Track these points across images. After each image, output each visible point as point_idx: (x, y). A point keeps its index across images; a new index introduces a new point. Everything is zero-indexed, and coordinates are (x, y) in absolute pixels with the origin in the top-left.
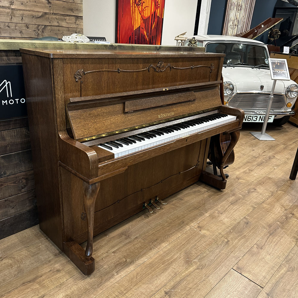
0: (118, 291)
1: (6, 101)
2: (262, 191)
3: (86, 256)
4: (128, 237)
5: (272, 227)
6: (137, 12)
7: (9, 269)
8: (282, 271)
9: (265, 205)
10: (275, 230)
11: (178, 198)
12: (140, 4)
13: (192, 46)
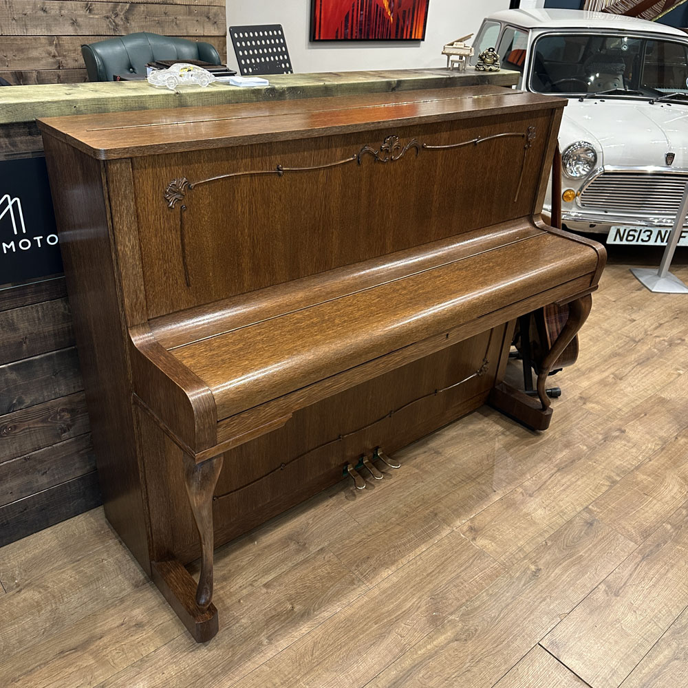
1: (12, 244)
2: (638, 436)
3: (198, 604)
4: (303, 547)
5: (650, 538)
7: (33, 614)
8: (661, 658)
9: (641, 477)
10: (658, 545)
11: (430, 449)
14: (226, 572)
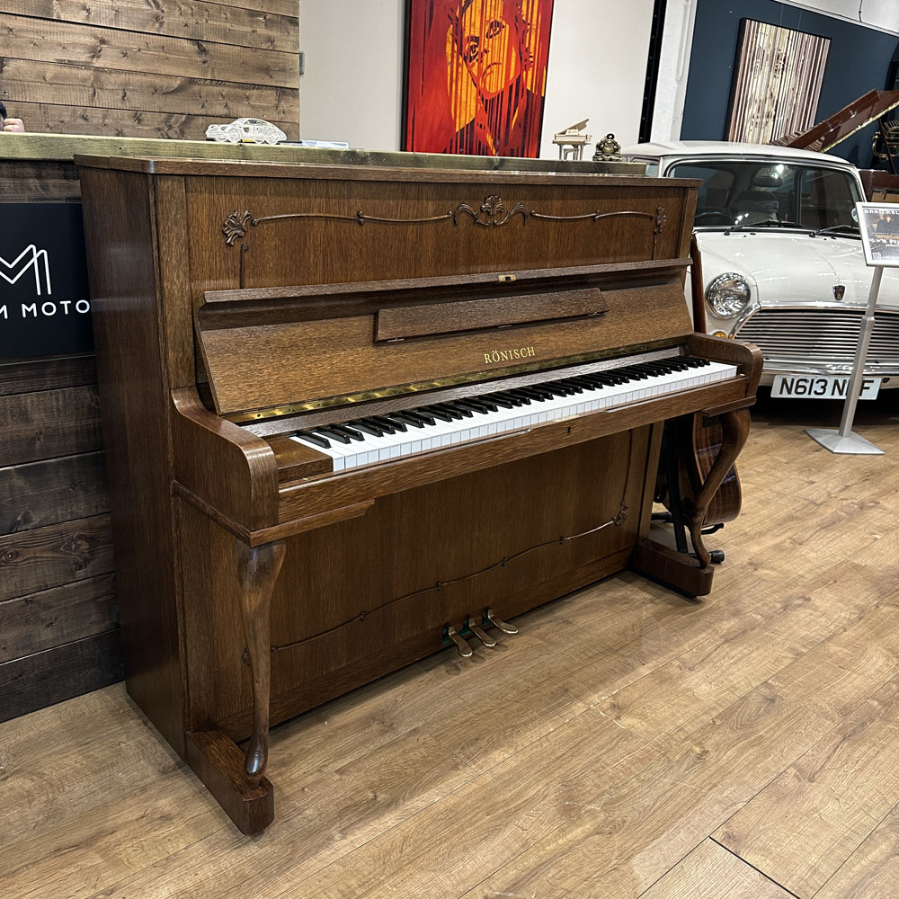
0: (341, 888)
1: (34, 306)
2: (828, 605)
3: (248, 773)
4: (389, 728)
5: (852, 716)
6: (465, 80)
7: (21, 805)
8: (875, 854)
9: (833, 648)
10: (863, 724)
11: (556, 618)
12: (475, 56)
13: (604, 160)
14: (285, 756)
